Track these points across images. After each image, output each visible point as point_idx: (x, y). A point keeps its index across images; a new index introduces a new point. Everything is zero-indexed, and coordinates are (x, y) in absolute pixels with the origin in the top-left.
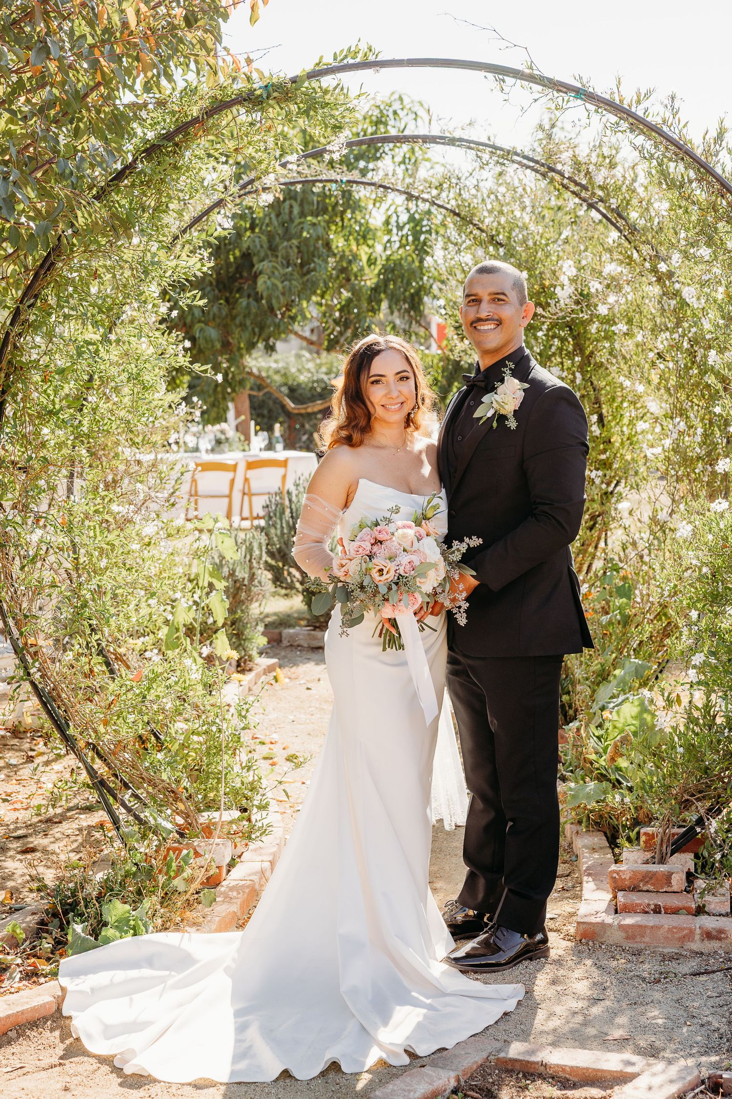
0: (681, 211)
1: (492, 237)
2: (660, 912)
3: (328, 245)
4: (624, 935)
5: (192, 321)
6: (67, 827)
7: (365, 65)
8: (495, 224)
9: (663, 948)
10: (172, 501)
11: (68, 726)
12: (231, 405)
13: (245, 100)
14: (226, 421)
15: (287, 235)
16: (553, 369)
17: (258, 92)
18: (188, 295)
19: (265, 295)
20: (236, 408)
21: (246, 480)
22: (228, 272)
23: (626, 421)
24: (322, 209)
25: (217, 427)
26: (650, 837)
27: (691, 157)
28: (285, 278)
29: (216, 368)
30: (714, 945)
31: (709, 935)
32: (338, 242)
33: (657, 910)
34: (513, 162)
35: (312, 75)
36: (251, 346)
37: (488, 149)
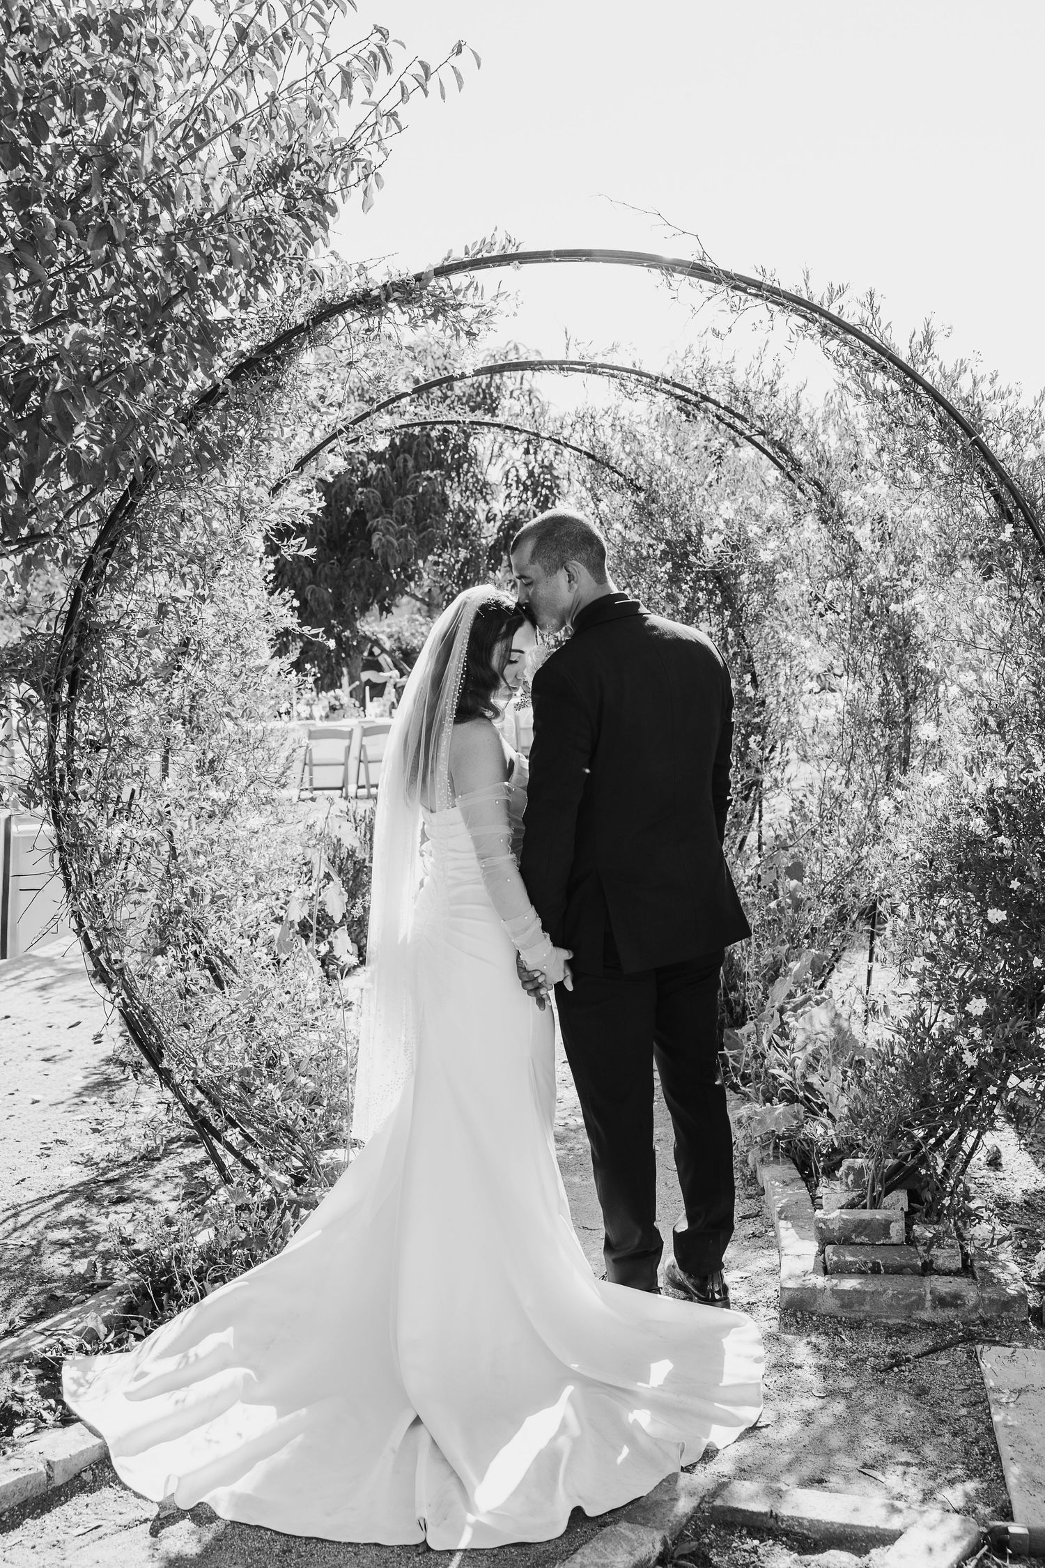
0: (883, 430)
1: (631, 481)
2: (879, 1272)
3: (444, 500)
4: (838, 1302)
5: (303, 583)
6: (167, 1165)
7: (505, 259)
8: (634, 467)
9: (887, 1318)
10: (283, 781)
11: (162, 1055)
12: (345, 670)
13: (359, 302)
14: (341, 687)
15: (402, 491)
16: (702, 625)
17: (375, 293)
18: (292, 542)
19: (380, 553)
20: (349, 673)
21: (362, 747)
22: (339, 530)
23: (782, 680)
24: (438, 464)
25: (332, 693)
26: (859, 1173)
27: (895, 364)
28: (402, 534)
29: (329, 633)
30: (950, 1313)
31: (942, 1302)
32: (455, 498)
33: (875, 1270)
34: (662, 391)
35: (442, 271)
36: (365, 608)
37: (634, 376)
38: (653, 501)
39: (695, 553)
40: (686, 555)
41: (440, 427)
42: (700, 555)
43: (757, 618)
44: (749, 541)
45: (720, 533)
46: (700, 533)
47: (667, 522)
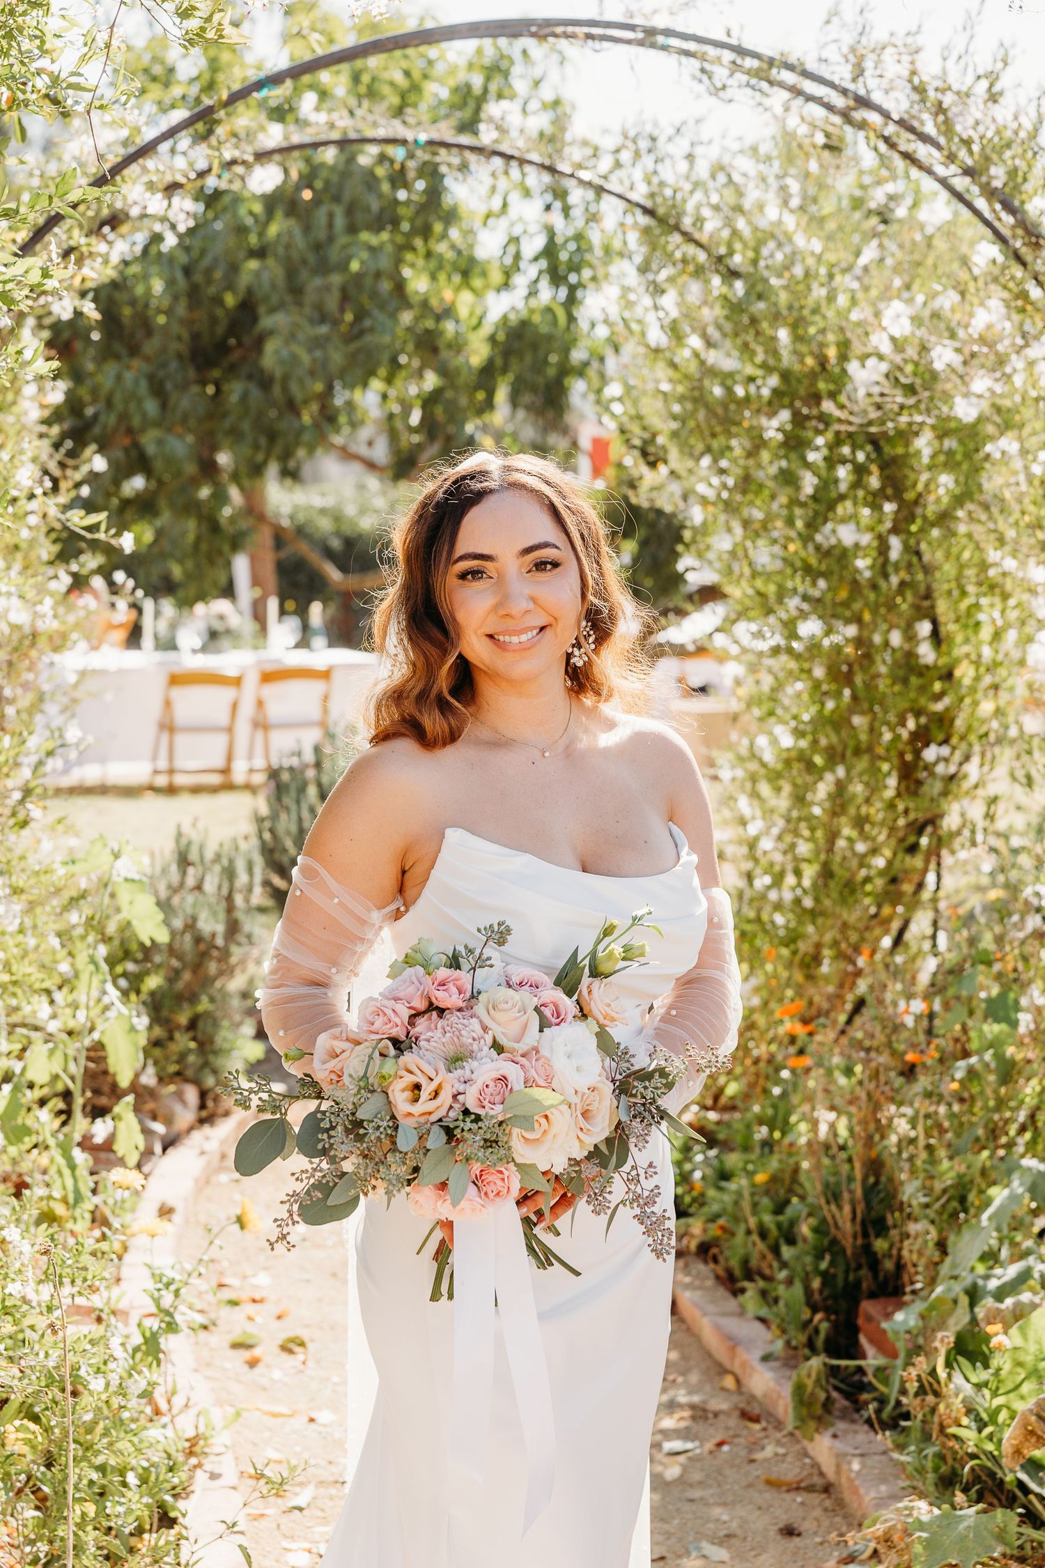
1: (720, 259)
3: (400, 286)
8: (726, 234)
10: (21, 816)
14: (232, 596)
15: (323, 268)
19: (277, 375)
21: (260, 703)
22: (213, 333)
23: (986, 633)
24: (387, 218)
28: (317, 343)
32: (418, 284)
34: (781, 85)
37: (728, 56)
38: (760, 297)
39: (833, 395)
40: (816, 398)
41: (374, 150)
42: (843, 399)
43: (945, 518)
44: (934, 376)
45: (881, 357)
46: (843, 358)
47: (783, 335)
